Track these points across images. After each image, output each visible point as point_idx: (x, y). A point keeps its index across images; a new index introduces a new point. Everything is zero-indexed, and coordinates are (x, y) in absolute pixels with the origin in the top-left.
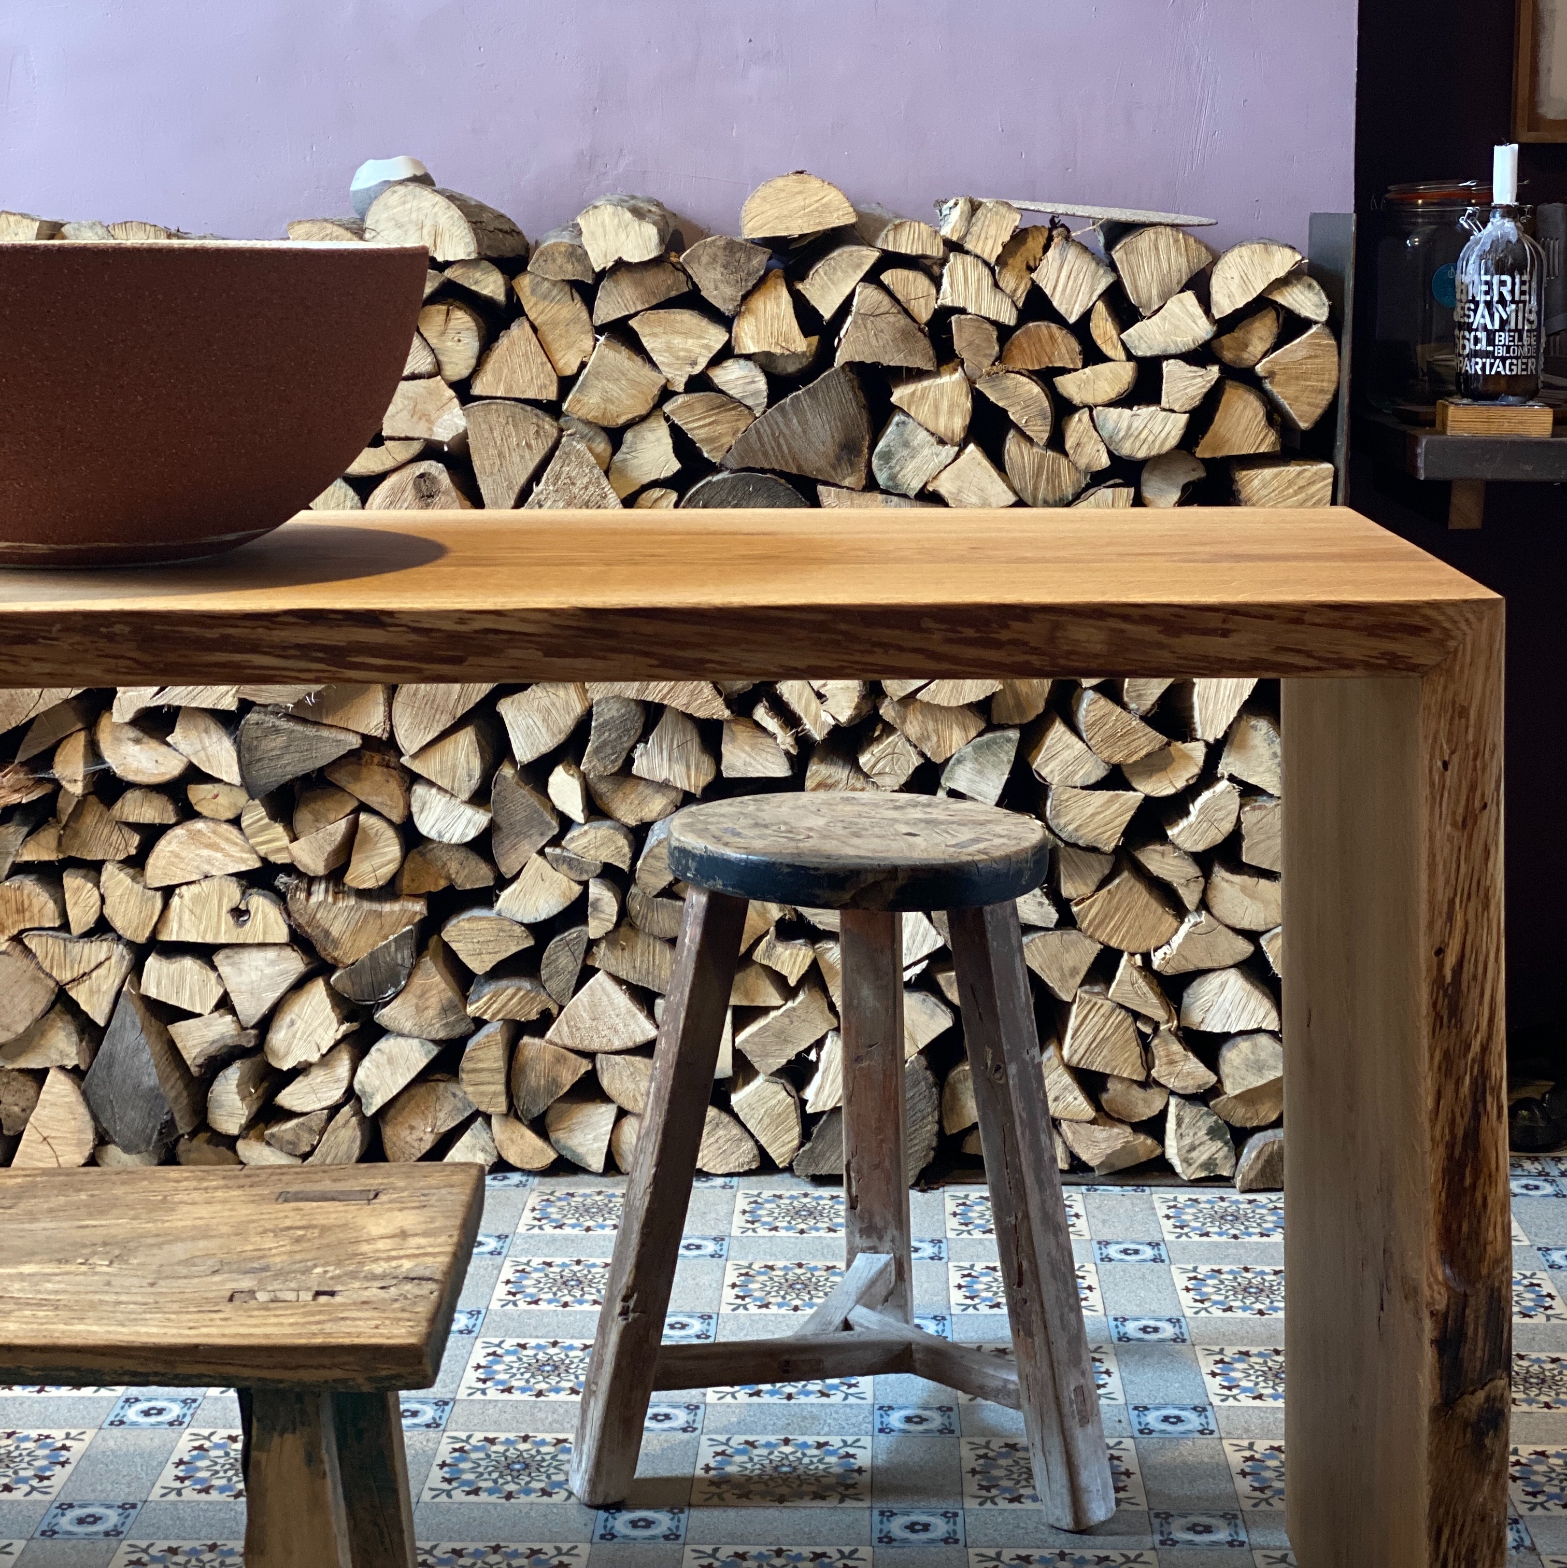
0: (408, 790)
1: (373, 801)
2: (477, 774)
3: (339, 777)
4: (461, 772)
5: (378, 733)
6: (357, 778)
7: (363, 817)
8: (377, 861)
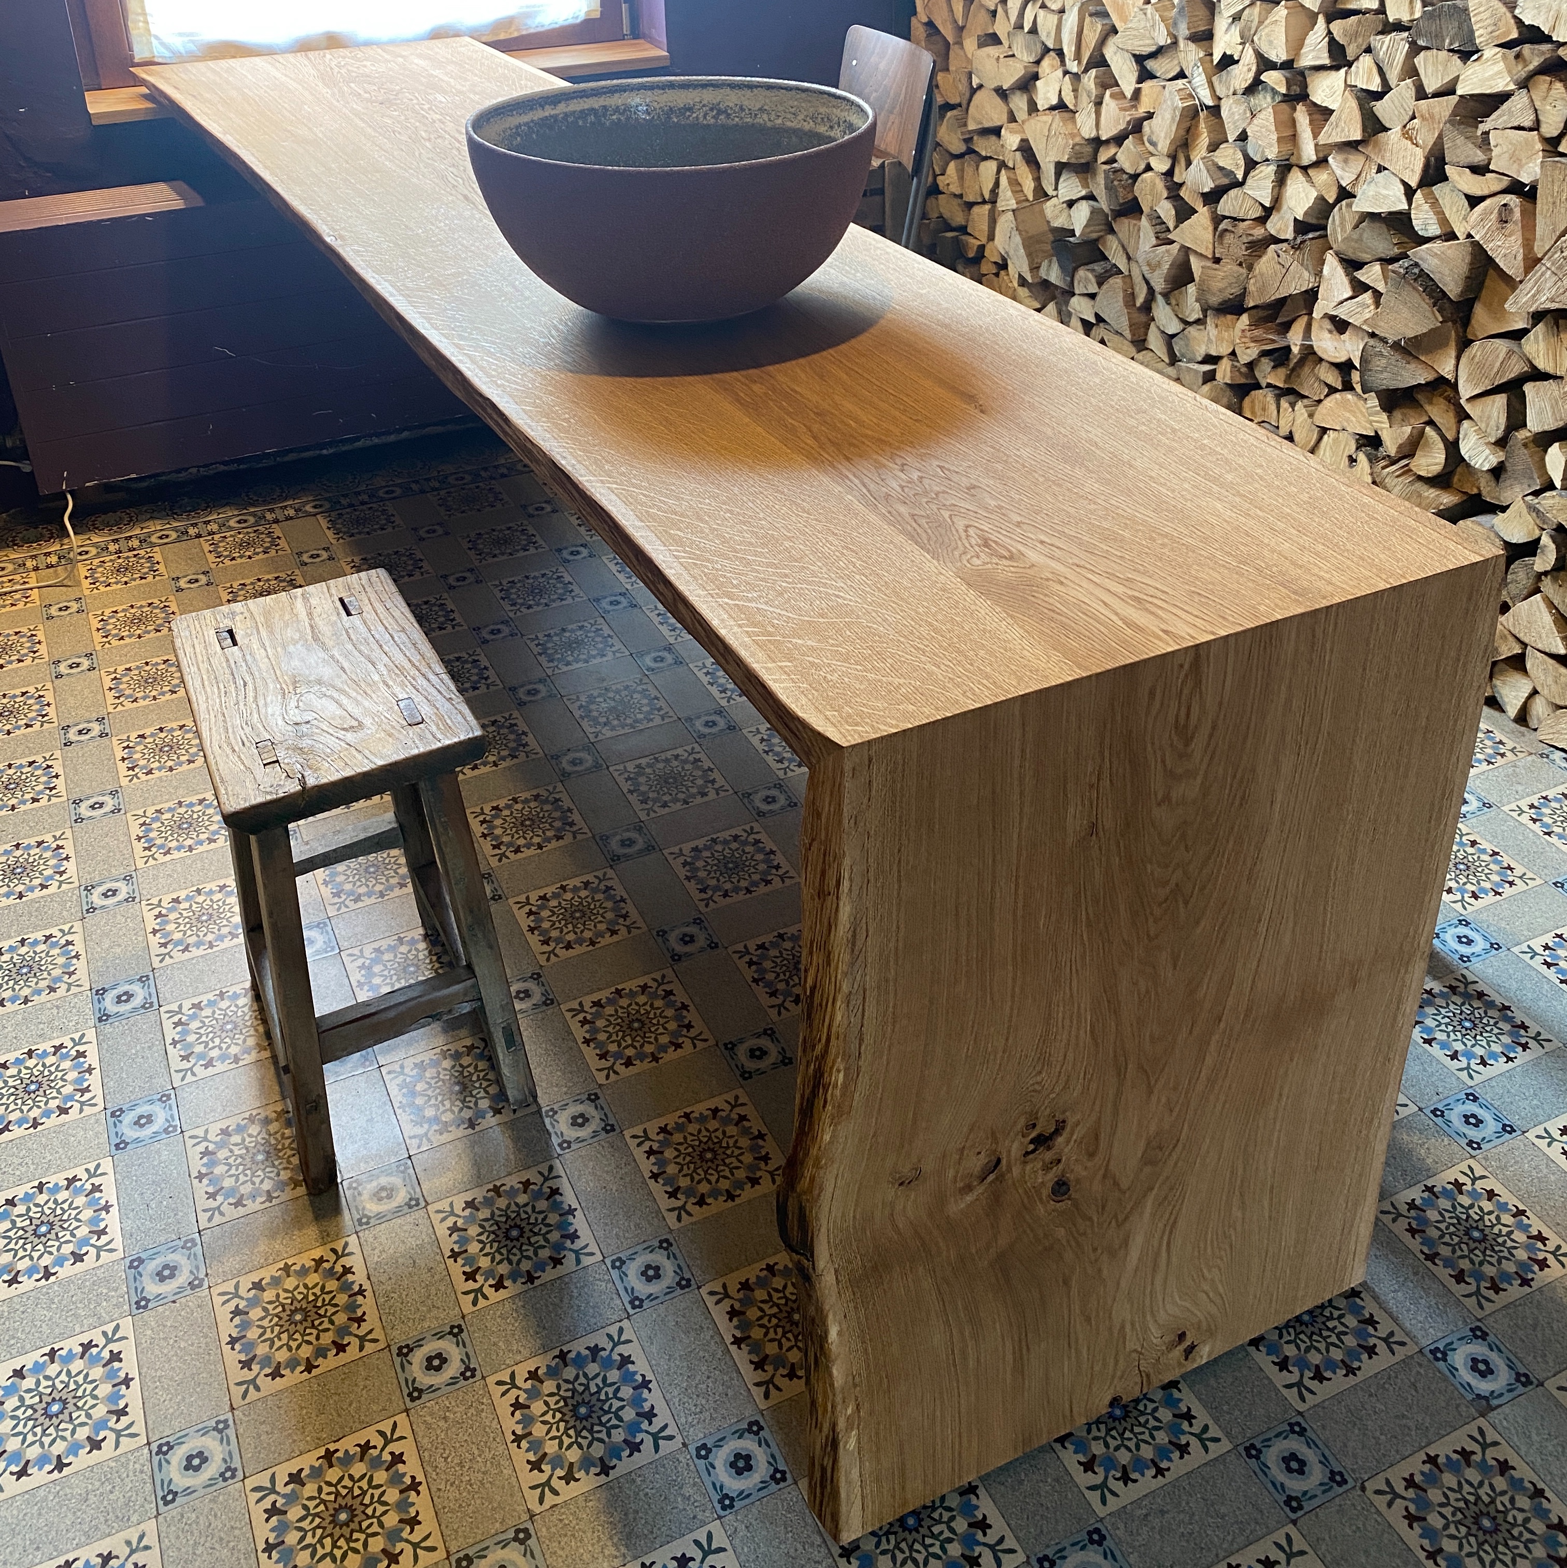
0: (1459, 422)
1: (1437, 419)
2: (1502, 427)
3: (1420, 397)
4: (1493, 423)
5: (1449, 377)
6: (1431, 403)
7: (1428, 429)
8: (1430, 461)
